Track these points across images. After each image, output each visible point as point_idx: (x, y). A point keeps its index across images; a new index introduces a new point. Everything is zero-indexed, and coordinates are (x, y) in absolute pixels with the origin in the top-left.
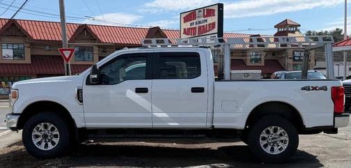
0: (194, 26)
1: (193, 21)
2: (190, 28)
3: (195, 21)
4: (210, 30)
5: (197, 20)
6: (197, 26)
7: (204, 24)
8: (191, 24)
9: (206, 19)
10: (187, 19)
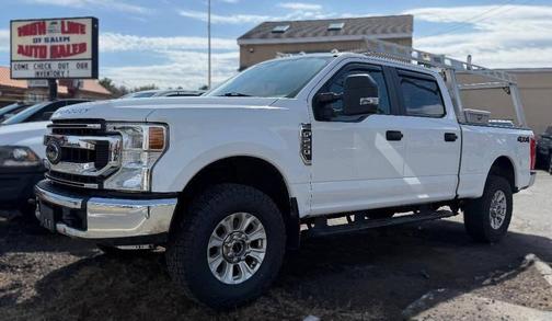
0: (42, 43)
1: (38, 36)
2: (32, 47)
3: (43, 37)
4: (75, 53)
5: (48, 35)
6: (49, 45)
7: (62, 43)
8: (35, 41)
9: (67, 36)
10: (24, 31)
